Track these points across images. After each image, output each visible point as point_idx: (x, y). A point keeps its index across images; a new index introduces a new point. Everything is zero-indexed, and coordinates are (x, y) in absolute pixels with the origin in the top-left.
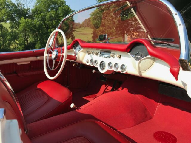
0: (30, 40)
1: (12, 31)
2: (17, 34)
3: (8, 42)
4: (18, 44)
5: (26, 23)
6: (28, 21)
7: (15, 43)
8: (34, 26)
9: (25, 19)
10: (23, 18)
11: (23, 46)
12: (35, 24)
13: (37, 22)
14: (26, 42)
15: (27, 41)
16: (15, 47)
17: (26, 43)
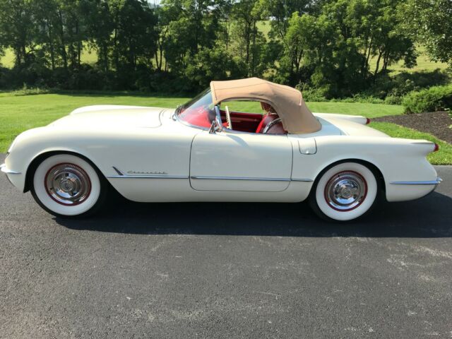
0: (303, 62)
1: (272, 42)
2: (279, 48)
3: (260, 65)
4: (278, 69)
5: (300, 24)
6: (304, 21)
7: (272, 68)
8: (317, 31)
9: (300, 15)
10: (295, 14)
11: (287, 74)
12: (319, 25)
13: (323, 22)
14: (294, 66)
15: (297, 65)
16: (273, 76)
17: (295, 69)
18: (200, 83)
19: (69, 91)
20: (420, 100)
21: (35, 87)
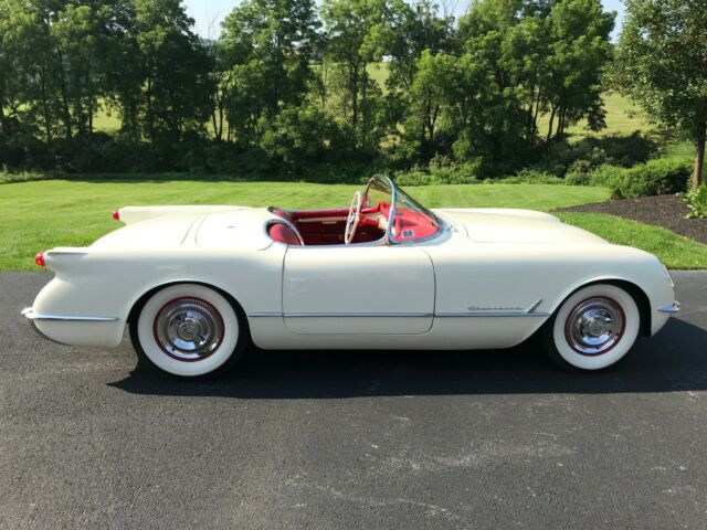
0: (440, 123)
1: (391, 94)
2: (402, 104)
3: (375, 129)
4: (402, 136)
5: (435, 67)
6: (440, 62)
7: (393, 133)
8: (460, 77)
9: (433, 53)
10: (426, 53)
11: (417, 143)
12: (463, 69)
13: (468, 65)
14: (427, 129)
15: (431, 128)
16: (395, 147)
17: (428, 135)
18: (285, 159)
19: (76, 175)
20: (635, 179)
21: (21, 170)
